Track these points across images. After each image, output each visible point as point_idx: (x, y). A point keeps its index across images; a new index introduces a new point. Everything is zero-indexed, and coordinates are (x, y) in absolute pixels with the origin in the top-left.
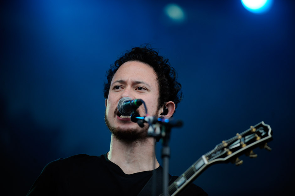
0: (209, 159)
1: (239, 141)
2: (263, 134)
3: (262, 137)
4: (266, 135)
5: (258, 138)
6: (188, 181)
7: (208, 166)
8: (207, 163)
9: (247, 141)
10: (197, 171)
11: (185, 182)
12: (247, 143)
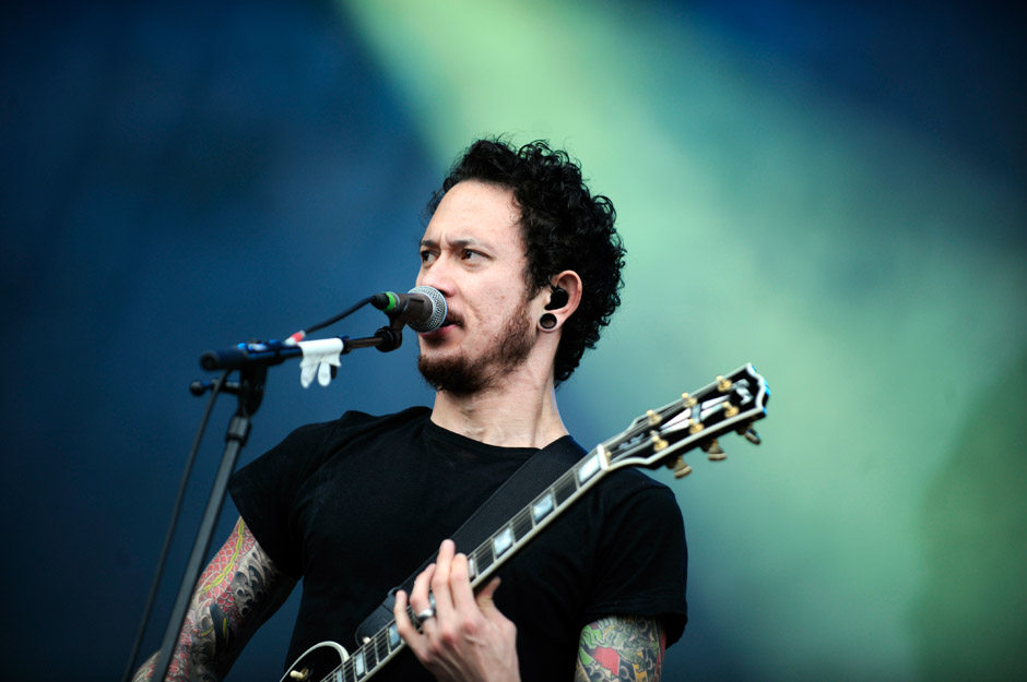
0: (612, 457)
1: (687, 413)
2: (747, 399)
3: (743, 409)
4: (752, 405)
5: (734, 410)
6: (559, 509)
7: (609, 475)
8: (606, 467)
9: (705, 415)
10: (581, 484)
11: (552, 510)
12: (707, 423)
